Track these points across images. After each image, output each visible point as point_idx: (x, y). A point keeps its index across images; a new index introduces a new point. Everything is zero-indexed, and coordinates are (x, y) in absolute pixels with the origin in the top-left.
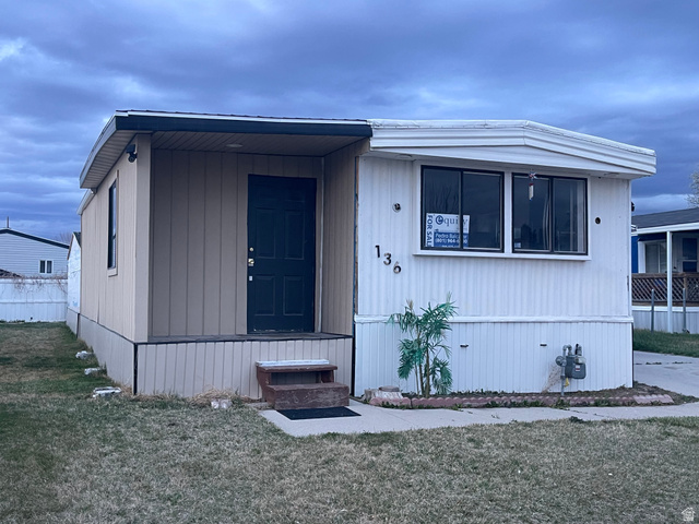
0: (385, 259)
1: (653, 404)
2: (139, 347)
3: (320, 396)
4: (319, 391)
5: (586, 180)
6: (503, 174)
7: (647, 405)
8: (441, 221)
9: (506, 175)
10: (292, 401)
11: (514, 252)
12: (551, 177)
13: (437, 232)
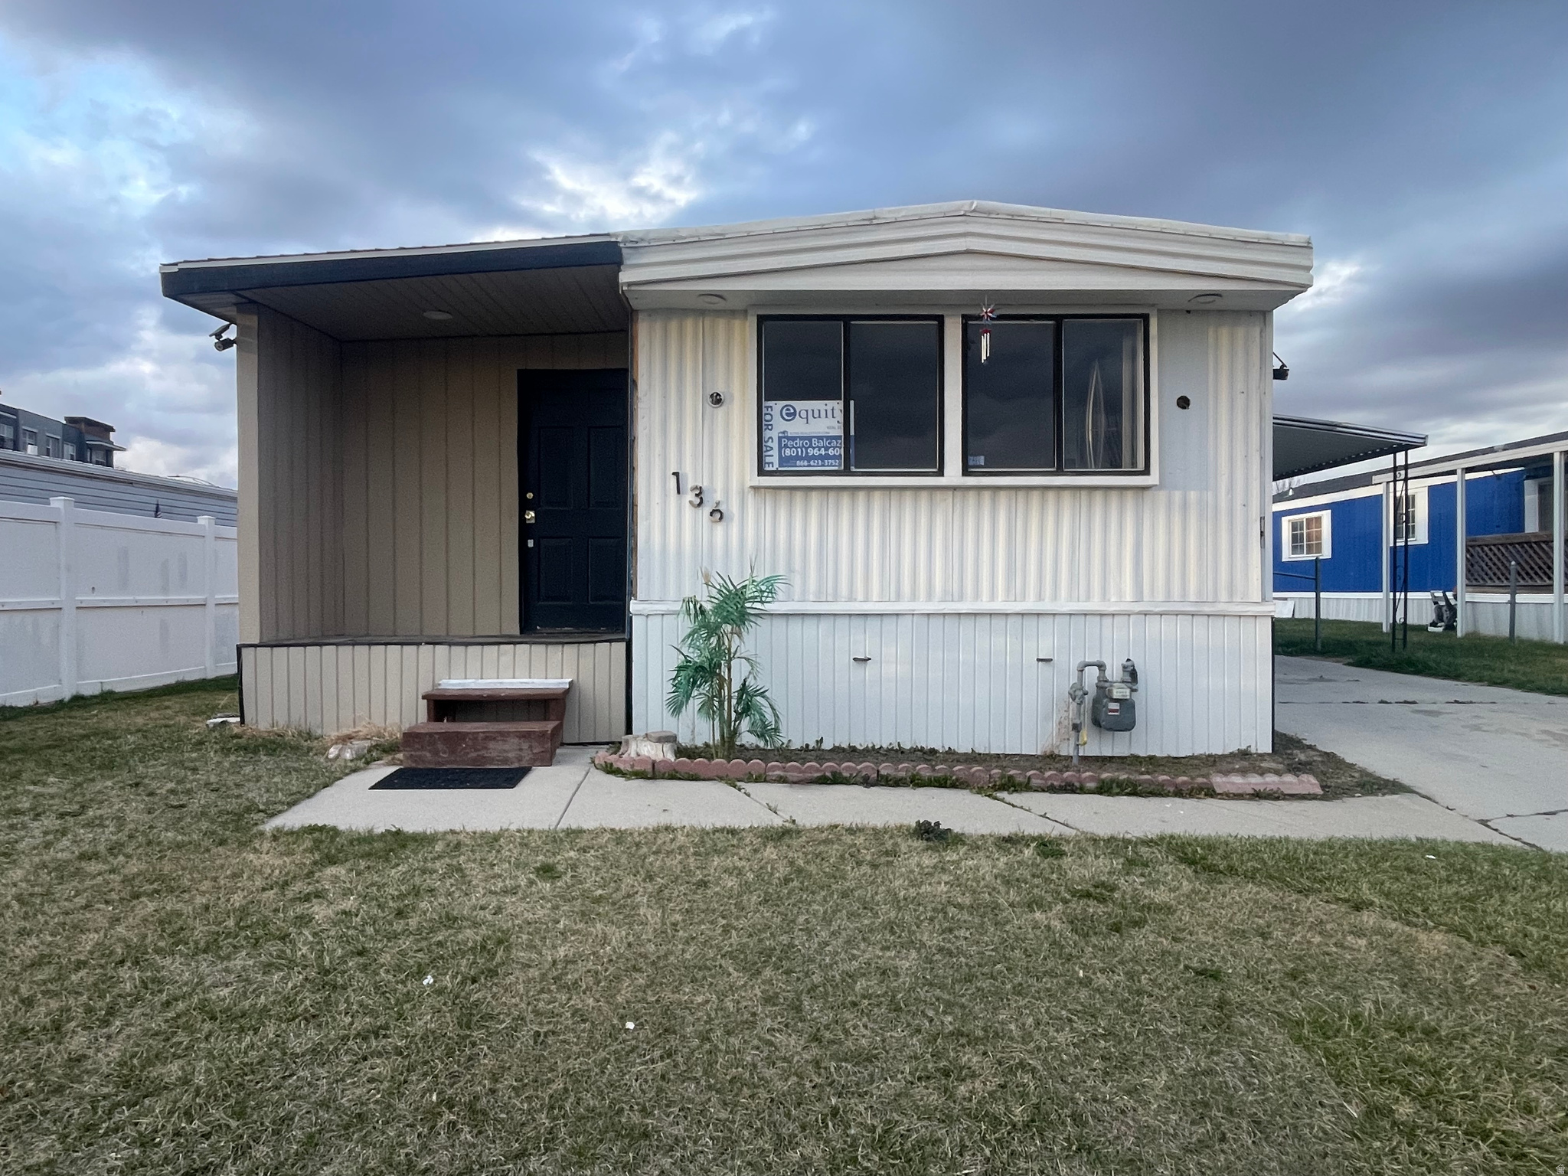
0: (690, 496)
1: (1257, 796)
2: (244, 651)
3: (492, 745)
4: (489, 737)
5: (1146, 318)
6: (940, 319)
7: (1238, 797)
8: (792, 415)
9: (948, 322)
10: (436, 753)
11: (966, 472)
12: (1058, 319)
13: (783, 437)
